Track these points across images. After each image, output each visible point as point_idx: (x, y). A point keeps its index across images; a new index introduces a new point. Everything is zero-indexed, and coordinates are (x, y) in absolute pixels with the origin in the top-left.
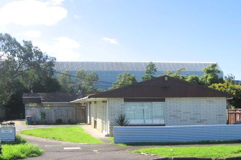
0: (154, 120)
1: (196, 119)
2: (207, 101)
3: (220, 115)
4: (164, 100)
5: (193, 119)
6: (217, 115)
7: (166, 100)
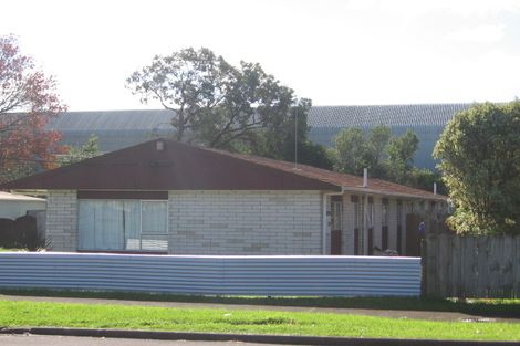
0: (144, 242)
1: (242, 241)
2: (270, 200)
3: (303, 234)
4: (164, 196)
5: (235, 241)
6: (296, 234)
7: (170, 196)
